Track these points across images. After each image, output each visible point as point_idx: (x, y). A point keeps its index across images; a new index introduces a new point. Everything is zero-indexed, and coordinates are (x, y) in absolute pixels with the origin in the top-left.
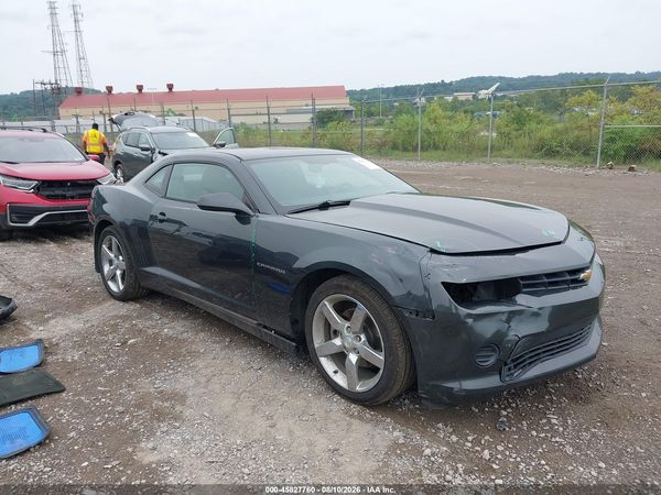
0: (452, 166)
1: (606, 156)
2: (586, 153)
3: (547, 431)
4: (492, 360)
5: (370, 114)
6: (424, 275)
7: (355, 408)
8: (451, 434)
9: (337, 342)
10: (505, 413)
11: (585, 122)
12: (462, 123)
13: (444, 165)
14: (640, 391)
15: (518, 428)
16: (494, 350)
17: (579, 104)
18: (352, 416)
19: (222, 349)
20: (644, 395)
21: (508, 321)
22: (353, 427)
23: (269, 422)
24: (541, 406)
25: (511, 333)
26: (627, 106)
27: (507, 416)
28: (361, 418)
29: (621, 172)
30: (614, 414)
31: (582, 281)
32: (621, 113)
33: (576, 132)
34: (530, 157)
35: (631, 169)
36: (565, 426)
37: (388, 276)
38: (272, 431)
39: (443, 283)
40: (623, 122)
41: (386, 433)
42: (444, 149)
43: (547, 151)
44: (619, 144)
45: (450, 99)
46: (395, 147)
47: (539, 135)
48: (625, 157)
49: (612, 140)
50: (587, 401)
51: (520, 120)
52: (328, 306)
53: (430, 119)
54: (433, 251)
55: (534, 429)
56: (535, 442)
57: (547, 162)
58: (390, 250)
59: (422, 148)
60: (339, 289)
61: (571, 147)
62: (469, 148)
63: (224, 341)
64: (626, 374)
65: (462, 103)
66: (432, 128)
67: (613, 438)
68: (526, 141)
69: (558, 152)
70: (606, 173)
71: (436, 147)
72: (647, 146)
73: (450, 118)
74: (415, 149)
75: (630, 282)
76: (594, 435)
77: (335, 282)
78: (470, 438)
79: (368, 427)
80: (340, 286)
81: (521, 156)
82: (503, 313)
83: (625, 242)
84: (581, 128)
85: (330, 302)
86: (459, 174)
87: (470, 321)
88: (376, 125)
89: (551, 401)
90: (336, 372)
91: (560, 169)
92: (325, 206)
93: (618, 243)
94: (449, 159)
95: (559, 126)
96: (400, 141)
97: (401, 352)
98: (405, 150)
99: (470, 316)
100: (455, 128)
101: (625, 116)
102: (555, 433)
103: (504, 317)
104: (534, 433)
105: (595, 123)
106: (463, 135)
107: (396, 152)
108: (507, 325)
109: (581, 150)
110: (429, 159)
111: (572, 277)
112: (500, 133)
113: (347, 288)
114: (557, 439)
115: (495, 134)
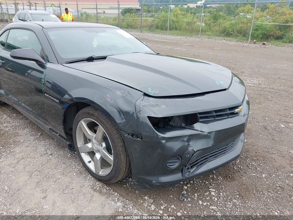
0: (183, 38)
1: (253, 37)
2: (244, 36)
3: (208, 201)
4: (177, 165)
5: (149, 11)
6: (137, 111)
7: (98, 184)
8: (152, 204)
9: (90, 145)
10: (186, 188)
11: (245, 20)
12: (189, 18)
13: (179, 37)
14: (262, 173)
15: (192, 199)
16: (178, 159)
17: (243, 11)
18: (95, 190)
19: (34, 140)
20: (264, 175)
21: (188, 141)
22: (94, 199)
23: (43, 195)
24: (207, 182)
25: (190, 149)
26: (265, 13)
27: (187, 190)
28: (100, 192)
29: (259, 45)
30: (247, 189)
31: (237, 113)
32: (261, 17)
33: (241, 25)
34: (219, 36)
35: (264, 44)
36: (219, 197)
37: (116, 110)
38: (43, 201)
39: (149, 117)
40: (263, 21)
41: (113, 203)
42: (180, 30)
43: (227, 33)
44: (260, 31)
45: (186, 6)
46: (157, 27)
47: (224, 25)
48: (262, 38)
49: (257, 30)
50: (233, 179)
51: (215, 18)
52: (83, 124)
53: (174, 15)
54: (145, 95)
55: (201, 199)
56: (200, 209)
57: (226, 38)
58: (118, 93)
59: (170, 29)
60: (89, 115)
61: (238, 32)
62: (191, 30)
63: (37, 135)
64: (254, 161)
65: (191, 9)
66: (175, 19)
67: (245, 207)
68: (217, 28)
69: (232, 34)
70: (253, 45)
71: (176, 29)
72: (272, 33)
73: (184, 15)
74: (166, 29)
75: (260, 103)
76: (234, 204)
77: (87, 110)
78: (162, 208)
79: (103, 198)
80: (89, 113)
81: (215, 35)
82: (185, 136)
83: (259, 81)
84: (243, 23)
85: (85, 121)
86: (185, 43)
87: (164, 141)
88: (151, 17)
89: (213, 178)
90: (90, 162)
91: (232, 42)
92: (91, 59)
93: (256, 82)
94: (182, 35)
95: (233, 22)
96: (159, 25)
97: (123, 157)
98: (162, 29)
99: (164, 138)
100: (186, 20)
101: (263, 18)
102: (212, 202)
103: (185, 139)
104: (200, 202)
105: (250, 21)
106: (189, 24)
107: (158, 30)
108: (187, 143)
109: (242, 34)
110: (173, 34)
111: (230, 112)
112: (206, 24)
113: (93, 115)
114: (213, 207)
115: (203, 24)
